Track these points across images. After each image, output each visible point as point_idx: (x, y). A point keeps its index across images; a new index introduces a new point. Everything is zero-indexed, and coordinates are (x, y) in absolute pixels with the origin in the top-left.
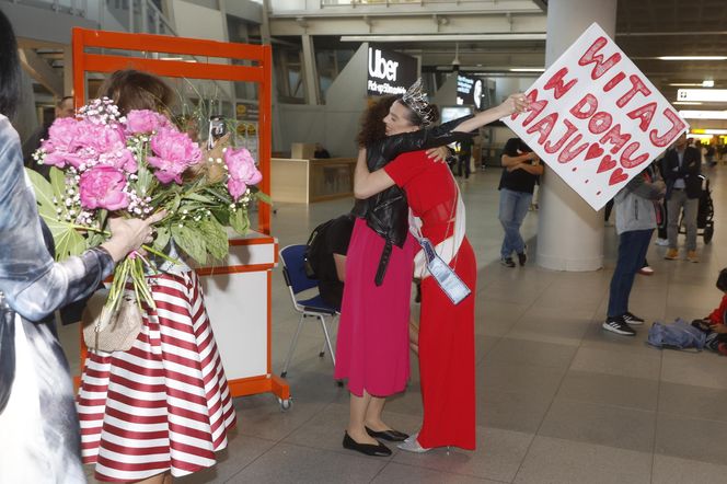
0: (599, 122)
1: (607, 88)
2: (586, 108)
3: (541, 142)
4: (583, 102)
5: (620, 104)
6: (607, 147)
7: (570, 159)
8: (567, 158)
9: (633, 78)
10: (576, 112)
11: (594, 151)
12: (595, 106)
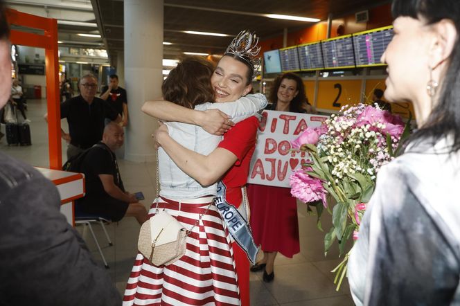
0: (283, 148)
1: (273, 130)
2: (271, 147)
3: (263, 178)
4: (267, 145)
5: (286, 132)
6: (298, 156)
7: (285, 175)
8: (283, 176)
9: (281, 117)
10: (267, 152)
11: (294, 163)
12: (274, 142)
